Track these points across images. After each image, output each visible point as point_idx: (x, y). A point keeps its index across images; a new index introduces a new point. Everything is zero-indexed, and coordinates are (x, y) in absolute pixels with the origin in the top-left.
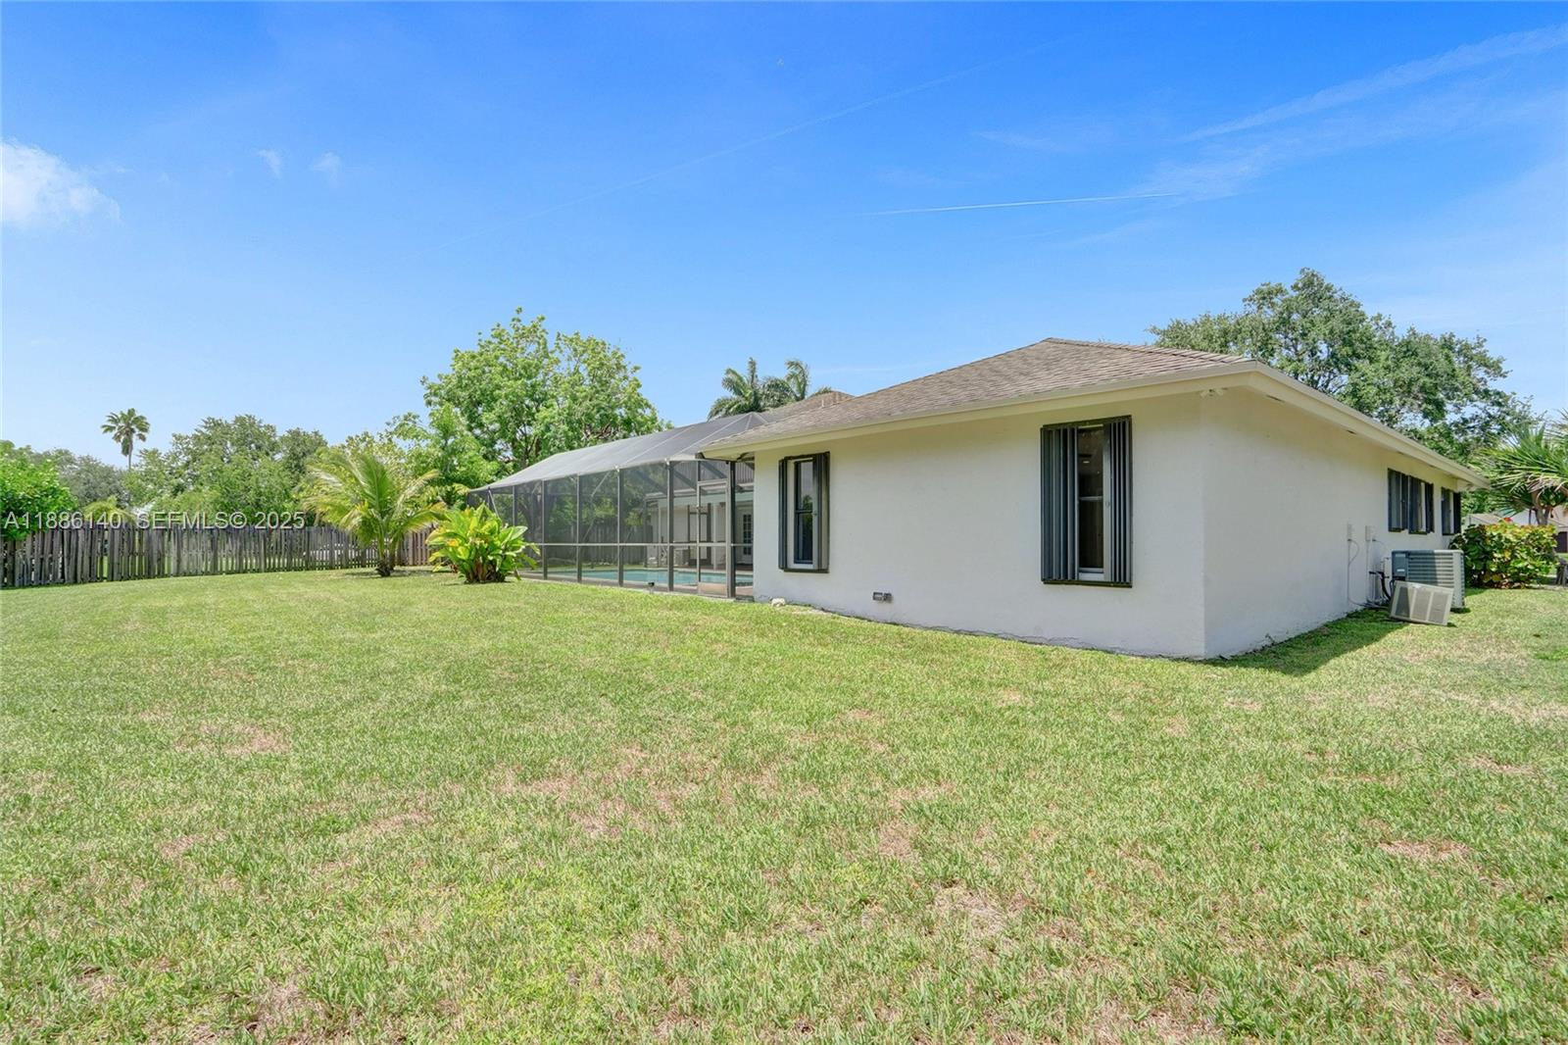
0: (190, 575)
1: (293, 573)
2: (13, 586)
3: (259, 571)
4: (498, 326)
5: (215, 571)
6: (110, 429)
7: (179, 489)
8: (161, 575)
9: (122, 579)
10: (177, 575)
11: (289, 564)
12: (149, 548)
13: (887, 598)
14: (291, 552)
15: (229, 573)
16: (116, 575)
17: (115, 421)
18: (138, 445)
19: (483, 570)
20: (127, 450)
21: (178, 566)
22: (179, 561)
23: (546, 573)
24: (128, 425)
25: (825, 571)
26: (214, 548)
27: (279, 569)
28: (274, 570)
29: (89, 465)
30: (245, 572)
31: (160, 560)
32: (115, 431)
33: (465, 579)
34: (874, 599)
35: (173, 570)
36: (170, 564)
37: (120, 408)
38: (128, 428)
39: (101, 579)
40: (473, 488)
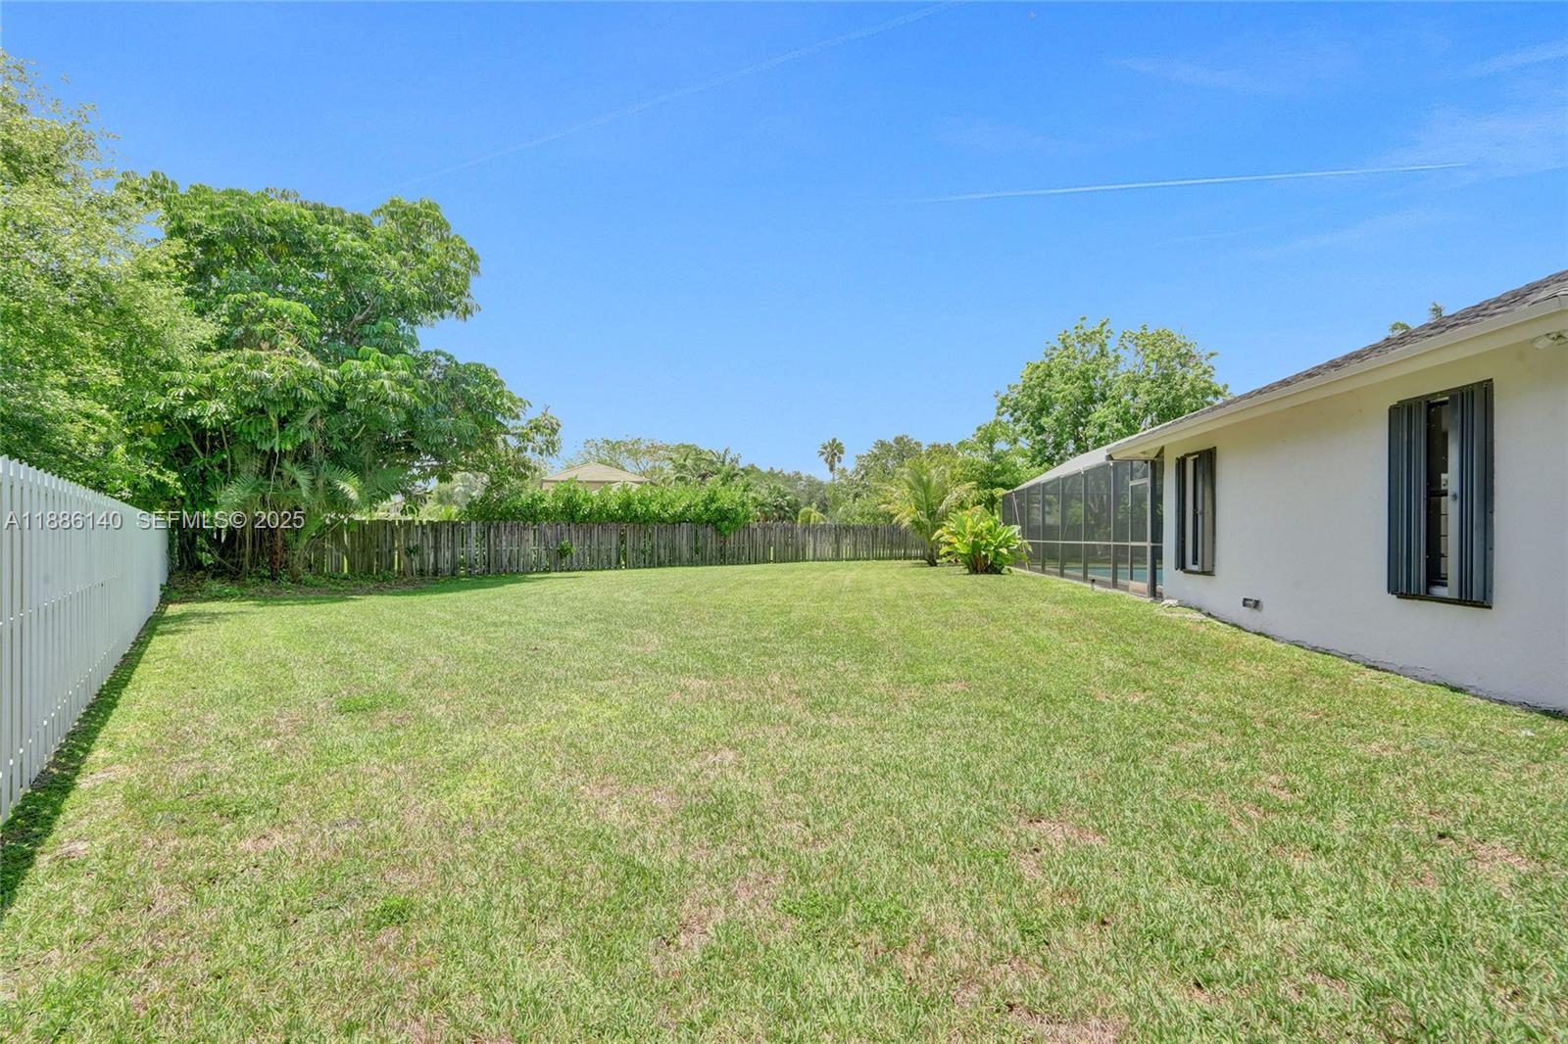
0: (822, 561)
1: (893, 561)
2: (725, 564)
3: (868, 559)
4: (1066, 332)
5: (837, 558)
6: (823, 453)
7: (857, 495)
8: (804, 560)
9: (781, 562)
10: (814, 560)
11: (891, 554)
12: (797, 542)
13: (1257, 604)
14: (892, 545)
15: (847, 560)
16: (780, 559)
17: (825, 448)
18: (837, 465)
19: (981, 564)
20: (832, 469)
21: (814, 555)
22: (815, 551)
23: (1043, 568)
24: (833, 450)
25: (1210, 573)
26: (837, 541)
27: (883, 559)
28: (879, 559)
29: (811, 482)
30: (858, 560)
31: (803, 549)
32: (825, 455)
33: (967, 571)
34: (1244, 605)
35: (811, 558)
36: (810, 553)
37: (827, 440)
38: (833, 452)
39: (769, 561)
40: (1008, 489)
